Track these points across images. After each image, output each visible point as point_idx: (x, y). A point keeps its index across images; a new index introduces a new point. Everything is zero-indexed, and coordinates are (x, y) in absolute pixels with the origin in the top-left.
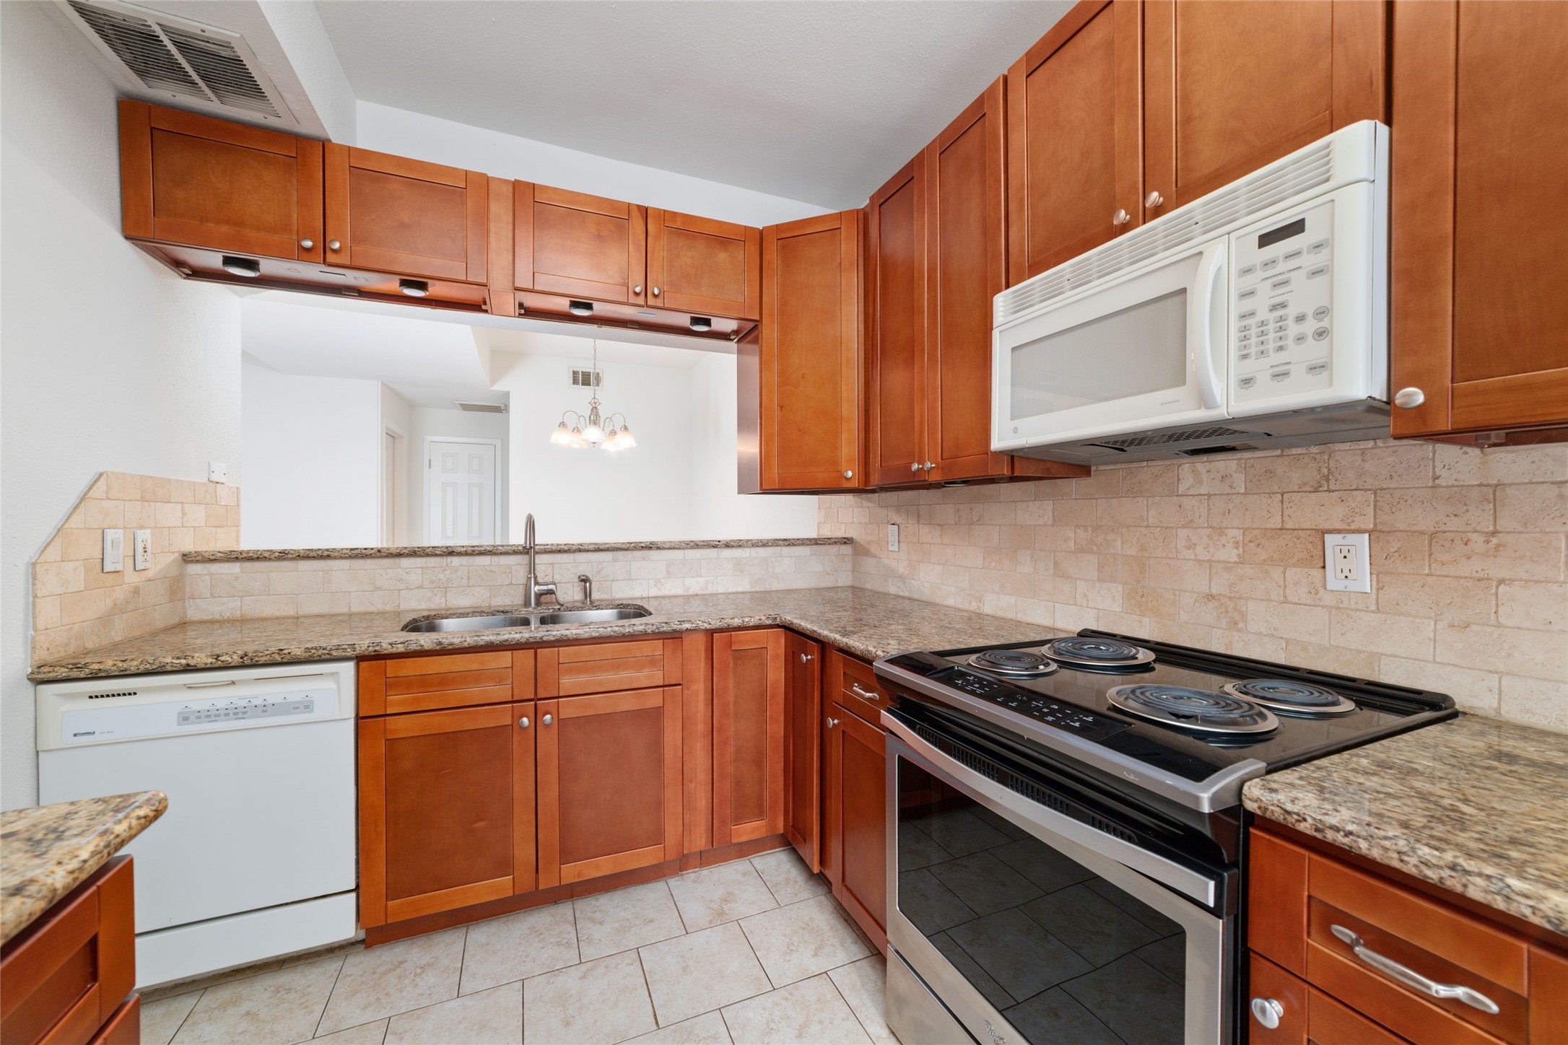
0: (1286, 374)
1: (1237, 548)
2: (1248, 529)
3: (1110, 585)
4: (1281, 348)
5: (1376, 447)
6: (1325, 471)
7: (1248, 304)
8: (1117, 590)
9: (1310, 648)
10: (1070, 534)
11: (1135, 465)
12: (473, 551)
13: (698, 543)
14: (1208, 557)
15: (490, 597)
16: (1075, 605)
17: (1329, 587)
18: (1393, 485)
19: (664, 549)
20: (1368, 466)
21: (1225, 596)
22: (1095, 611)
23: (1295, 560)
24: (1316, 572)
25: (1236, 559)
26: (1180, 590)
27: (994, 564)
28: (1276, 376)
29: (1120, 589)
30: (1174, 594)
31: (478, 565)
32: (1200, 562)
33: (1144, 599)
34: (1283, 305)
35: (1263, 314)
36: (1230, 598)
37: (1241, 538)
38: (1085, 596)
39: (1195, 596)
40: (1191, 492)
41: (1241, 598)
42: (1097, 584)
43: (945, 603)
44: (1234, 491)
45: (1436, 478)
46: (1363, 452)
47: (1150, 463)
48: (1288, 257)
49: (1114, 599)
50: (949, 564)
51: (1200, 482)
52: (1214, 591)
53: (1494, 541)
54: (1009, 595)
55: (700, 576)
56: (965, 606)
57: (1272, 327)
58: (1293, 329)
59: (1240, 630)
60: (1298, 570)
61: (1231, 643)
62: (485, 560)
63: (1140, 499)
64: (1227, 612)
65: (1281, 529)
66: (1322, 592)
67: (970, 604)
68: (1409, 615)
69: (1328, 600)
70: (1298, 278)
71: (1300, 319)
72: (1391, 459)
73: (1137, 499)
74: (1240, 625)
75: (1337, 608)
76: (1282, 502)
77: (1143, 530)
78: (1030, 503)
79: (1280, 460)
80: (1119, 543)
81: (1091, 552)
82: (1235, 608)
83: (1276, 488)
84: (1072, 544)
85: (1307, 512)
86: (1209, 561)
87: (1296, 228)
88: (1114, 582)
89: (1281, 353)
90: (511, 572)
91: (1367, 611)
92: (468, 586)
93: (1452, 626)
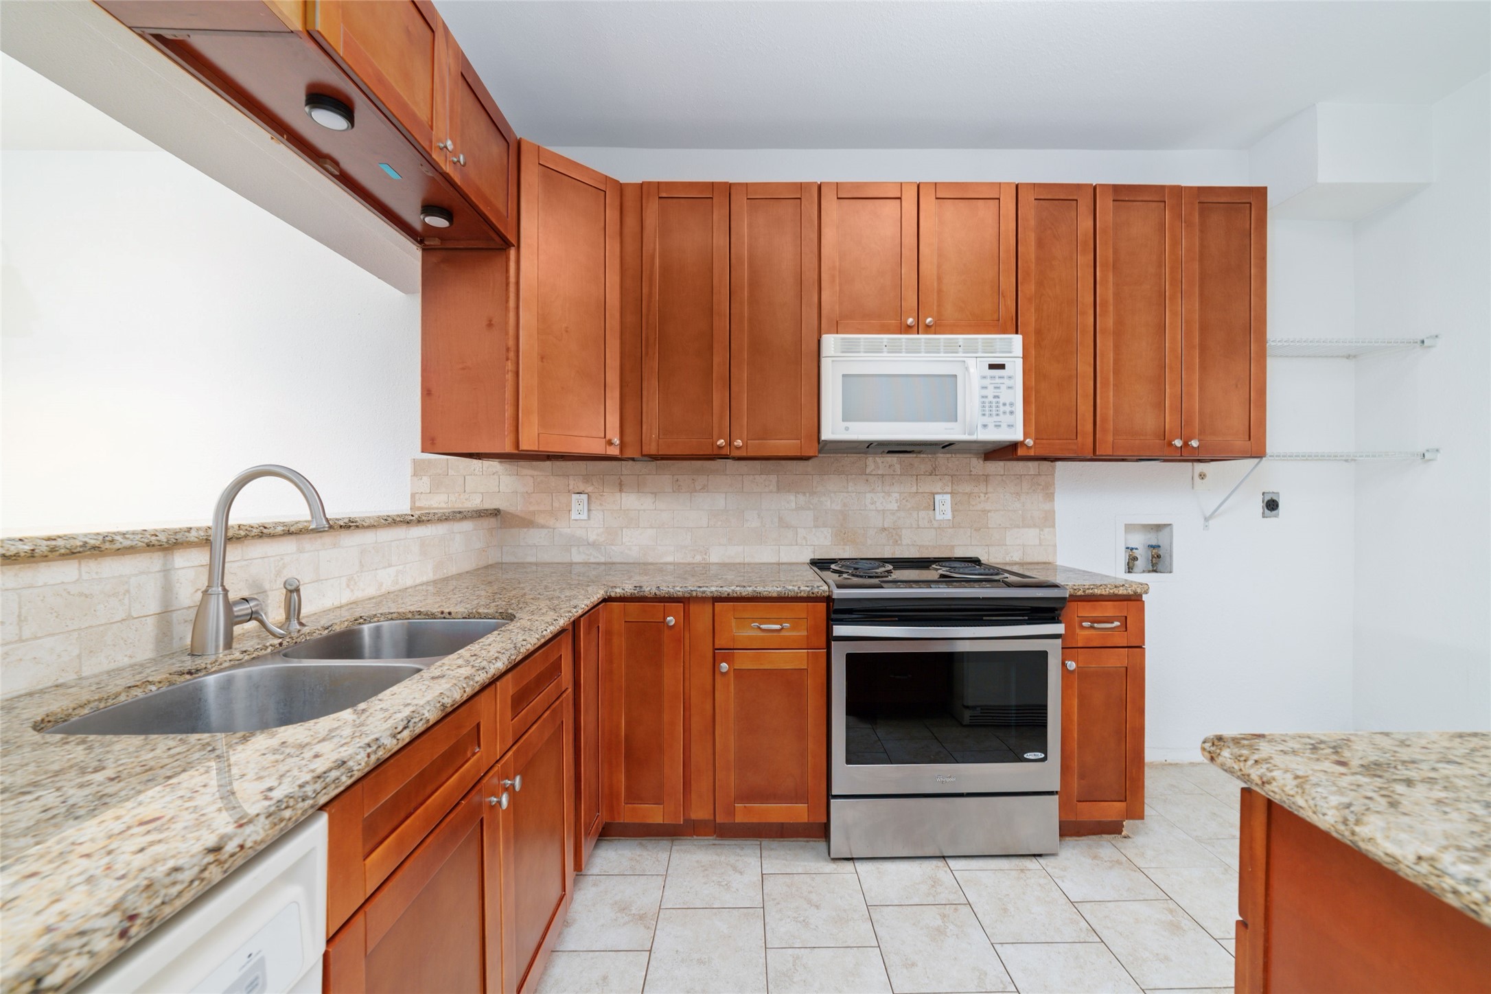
0: (1000, 426)
1: (897, 503)
2: (902, 493)
3: (823, 529)
4: (997, 415)
5: (952, 457)
6: (934, 465)
7: (984, 392)
8: (827, 532)
9: (929, 548)
10: (792, 498)
11: (840, 455)
12: (53, 550)
13: (395, 518)
14: (883, 508)
15: (79, 656)
16: (797, 545)
17: (937, 519)
18: (958, 473)
19: (364, 527)
20: (949, 465)
21: (891, 528)
22: (812, 547)
23: (922, 508)
24: (931, 512)
25: (896, 508)
26: (867, 527)
27: (720, 523)
28: (996, 426)
29: (830, 530)
30: (864, 530)
31: (45, 585)
32: (878, 511)
33: (846, 535)
34: (998, 397)
35: (991, 398)
36: (894, 529)
37: (899, 497)
38: (805, 538)
39: (876, 530)
40: (874, 473)
41: (899, 528)
42: (814, 530)
43: (662, 561)
44: (896, 473)
45: (971, 471)
46: (948, 459)
47: (849, 455)
48: (1000, 377)
49: (826, 538)
50: (666, 526)
51: (878, 468)
52: (886, 526)
53: (987, 496)
54: (737, 545)
55: (390, 566)
56: (689, 560)
57: (994, 405)
58: (1002, 409)
59: (899, 545)
60: (924, 512)
61: (894, 552)
62: (65, 572)
63: (843, 476)
64: (892, 536)
65: (917, 493)
66: (933, 522)
67: (693, 558)
68: (963, 527)
69: (936, 524)
70: (1003, 387)
71: (1004, 404)
72: (957, 463)
73: (841, 476)
74: (899, 542)
75: (939, 528)
76: (917, 479)
77: (845, 494)
78: (757, 477)
79: (916, 459)
80: (829, 503)
81: (809, 509)
82: (896, 534)
83: (914, 473)
84: (793, 505)
85: (927, 486)
86: (883, 510)
87: (1002, 367)
88: (826, 527)
89: (998, 417)
90: (128, 591)
91: (950, 528)
92: (21, 640)
93: (975, 530)
